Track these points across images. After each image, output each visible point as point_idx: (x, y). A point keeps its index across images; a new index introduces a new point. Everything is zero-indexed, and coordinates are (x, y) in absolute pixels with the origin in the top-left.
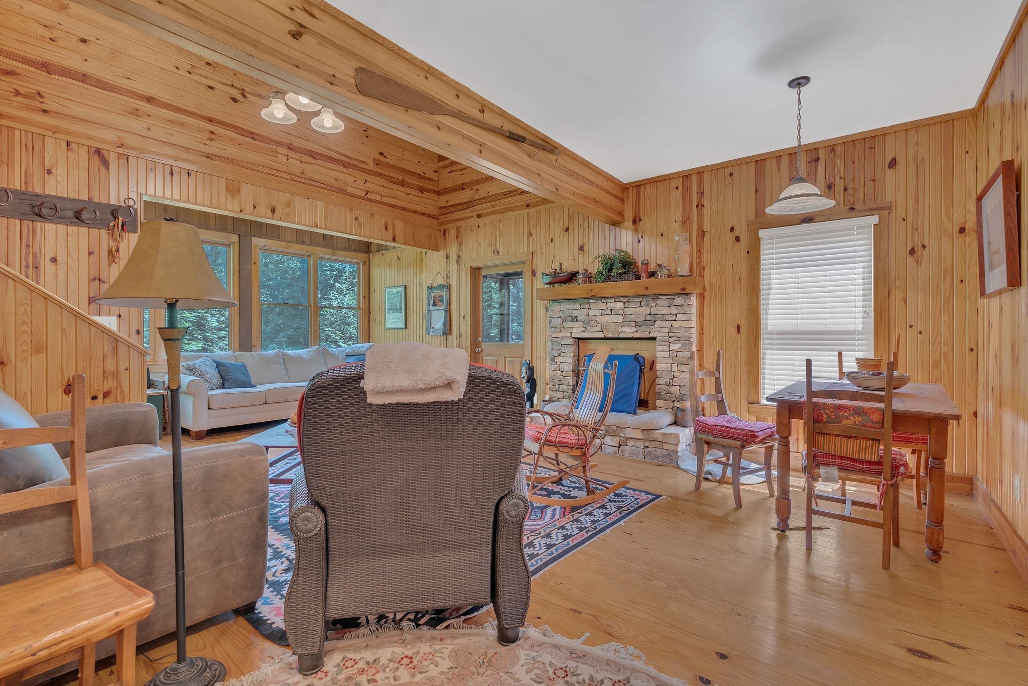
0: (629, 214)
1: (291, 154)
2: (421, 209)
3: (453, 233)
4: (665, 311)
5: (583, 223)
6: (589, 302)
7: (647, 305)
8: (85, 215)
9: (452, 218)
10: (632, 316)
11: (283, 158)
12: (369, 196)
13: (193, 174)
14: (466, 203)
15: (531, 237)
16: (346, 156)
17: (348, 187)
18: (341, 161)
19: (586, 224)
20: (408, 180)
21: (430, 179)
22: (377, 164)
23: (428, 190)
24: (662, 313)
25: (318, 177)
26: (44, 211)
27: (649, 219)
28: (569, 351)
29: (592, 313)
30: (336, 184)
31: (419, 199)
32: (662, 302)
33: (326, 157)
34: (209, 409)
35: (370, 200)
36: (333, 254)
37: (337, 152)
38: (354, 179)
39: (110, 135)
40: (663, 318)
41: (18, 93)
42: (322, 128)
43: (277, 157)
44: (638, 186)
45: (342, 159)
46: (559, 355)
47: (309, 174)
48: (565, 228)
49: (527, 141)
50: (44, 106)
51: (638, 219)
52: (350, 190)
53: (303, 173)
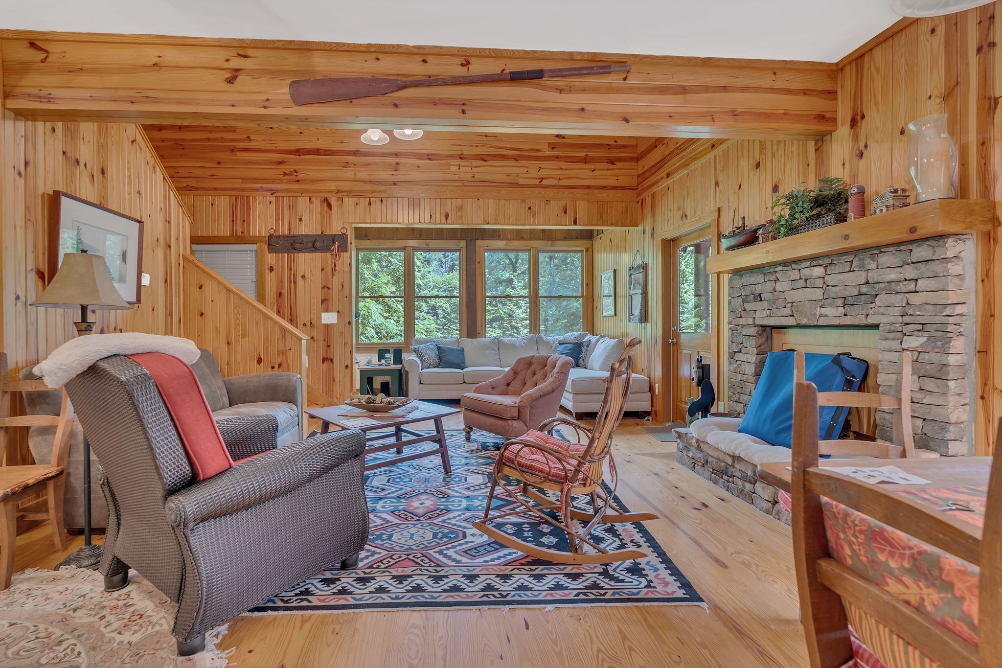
0: (844, 113)
1: (462, 163)
2: (613, 182)
3: (648, 201)
4: (892, 276)
5: (778, 150)
6: (775, 270)
7: (862, 267)
8: (318, 244)
9: (646, 185)
10: (837, 289)
11: (454, 169)
12: (544, 182)
13: (384, 200)
14: (658, 163)
15: (717, 188)
16: (517, 150)
17: (519, 179)
18: (512, 155)
19: (781, 151)
20: (592, 154)
21: (624, 146)
22: (553, 148)
23: (621, 160)
24: (888, 278)
25: (488, 177)
26: (297, 246)
27: (878, 111)
28: (751, 346)
29: (779, 287)
30: (508, 180)
31: (609, 172)
32: (886, 259)
33: (495, 156)
34: (421, 383)
35: (545, 187)
36: (552, 246)
37: (507, 148)
38: (526, 169)
39: (332, 186)
40: (890, 287)
41: (285, 174)
42: (405, 136)
43: (450, 169)
44: (859, 58)
45: (514, 154)
46: (740, 352)
47: (479, 177)
48: (755, 164)
49: (546, 74)
50: (297, 178)
51: (859, 117)
52: (521, 181)
53: (473, 177)
